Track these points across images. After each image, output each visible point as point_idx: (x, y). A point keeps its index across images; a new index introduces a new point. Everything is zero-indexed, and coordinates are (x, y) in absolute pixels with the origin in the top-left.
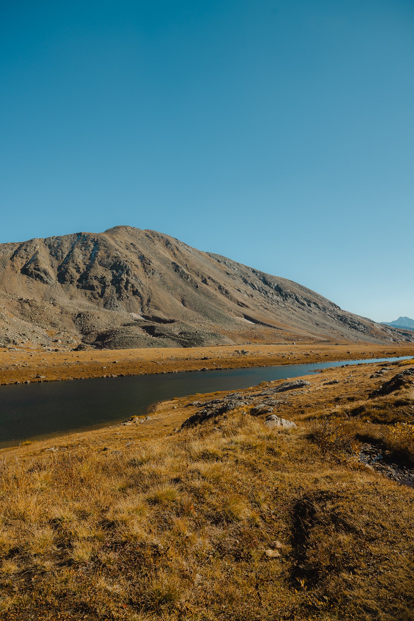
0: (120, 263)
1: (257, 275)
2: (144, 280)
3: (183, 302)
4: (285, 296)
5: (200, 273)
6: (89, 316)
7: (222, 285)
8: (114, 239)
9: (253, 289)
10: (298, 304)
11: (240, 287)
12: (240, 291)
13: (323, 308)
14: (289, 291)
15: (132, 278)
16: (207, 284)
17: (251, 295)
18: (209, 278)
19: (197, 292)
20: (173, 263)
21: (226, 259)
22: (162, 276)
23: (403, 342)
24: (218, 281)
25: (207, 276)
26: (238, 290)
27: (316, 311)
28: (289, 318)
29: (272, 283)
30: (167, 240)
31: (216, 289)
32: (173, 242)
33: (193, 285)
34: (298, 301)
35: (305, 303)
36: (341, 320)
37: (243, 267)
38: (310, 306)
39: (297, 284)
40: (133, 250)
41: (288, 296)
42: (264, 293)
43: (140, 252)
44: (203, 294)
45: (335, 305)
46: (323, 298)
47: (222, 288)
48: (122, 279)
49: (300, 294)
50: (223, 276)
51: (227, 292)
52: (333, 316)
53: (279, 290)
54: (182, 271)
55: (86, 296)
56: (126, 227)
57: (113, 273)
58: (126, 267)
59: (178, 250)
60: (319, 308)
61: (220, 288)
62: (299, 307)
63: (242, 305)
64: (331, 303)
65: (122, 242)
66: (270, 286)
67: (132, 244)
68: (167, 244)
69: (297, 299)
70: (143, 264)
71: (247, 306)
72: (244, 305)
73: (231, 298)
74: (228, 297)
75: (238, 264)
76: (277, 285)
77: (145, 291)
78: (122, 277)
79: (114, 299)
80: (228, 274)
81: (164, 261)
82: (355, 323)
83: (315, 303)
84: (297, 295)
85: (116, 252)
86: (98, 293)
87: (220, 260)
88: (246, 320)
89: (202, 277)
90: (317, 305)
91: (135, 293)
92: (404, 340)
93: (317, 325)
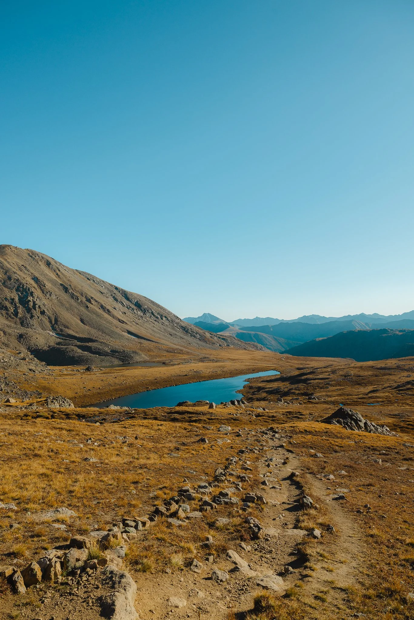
0: (23, 286)
1: (119, 292)
2: (45, 302)
3: (82, 321)
4: (144, 311)
5: (83, 293)
6: (29, 337)
7: (104, 305)
8: (6, 260)
9: (123, 306)
10: (154, 317)
11: (115, 306)
12: (116, 309)
13: (172, 321)
14: (146, 307)
15: (37, 300)
16: (92, 304)
17: (124, 312)
18: (92, 298)
19: (89, 311)
20: (61, 285)
21: (94, 277)
22: (57, 298)
23: (225, 347)
24: (100, 301)
25: (90, 296)
26: (114, 308)
27: (167, 323)
28: (153, 331)
29: (133, 300)
30: (47, 260)
31: (100, 308)
32: (52, 262)
33: (84, 305)
34: (154, 315)
35: (159, 317)
36: (184, 330)
37: (108, 284)
38: (162, 319)
39: (150, 300)
40: (26, 271)
41: (147, 311)
42: (131, 310)
43: (32, 274)
44: (94, 313)
45: (178, 318)
46: (169, 312)
47: (104, 307)
48: (29, 301)
49: (154, 310)
50: (99, 294)
51: (108, 310)
52: (179, 327)
53: (138, 305)
54: (71, 292)
55: (3, 316)
56: (9, 246)
57: (18, 295)
58: (29, 289)
59: (59, 271)
60: (169, 321)
61: (102, 307)
62: (155, 320)
63: (123, 322)
64: (175, 316)
65: (14, 264)
66: (132, 302)
67: (22, 265)
68: (48, 264)
69: (152, 313)
70: (40, 286)
71: (126, 323)
72: (124, 322)
73: (114, 317)
74: (111, 315)
75: (103, 282)
76: (137, 302)
77: (50, 312)
78: (29, 299)
79: (28, 319)
80: (102, 293)
81: (54, 283)
82: (194, 333)
83: (165, 317)
84: (153, 310)
85: (16, 275)
86: (12, 313)
87: (89, 278)
88: (129, 335)
89: (86, 297)
90: (167, 318)
91: (43, 313)
92: (225, 345)
93: (171, 335)
